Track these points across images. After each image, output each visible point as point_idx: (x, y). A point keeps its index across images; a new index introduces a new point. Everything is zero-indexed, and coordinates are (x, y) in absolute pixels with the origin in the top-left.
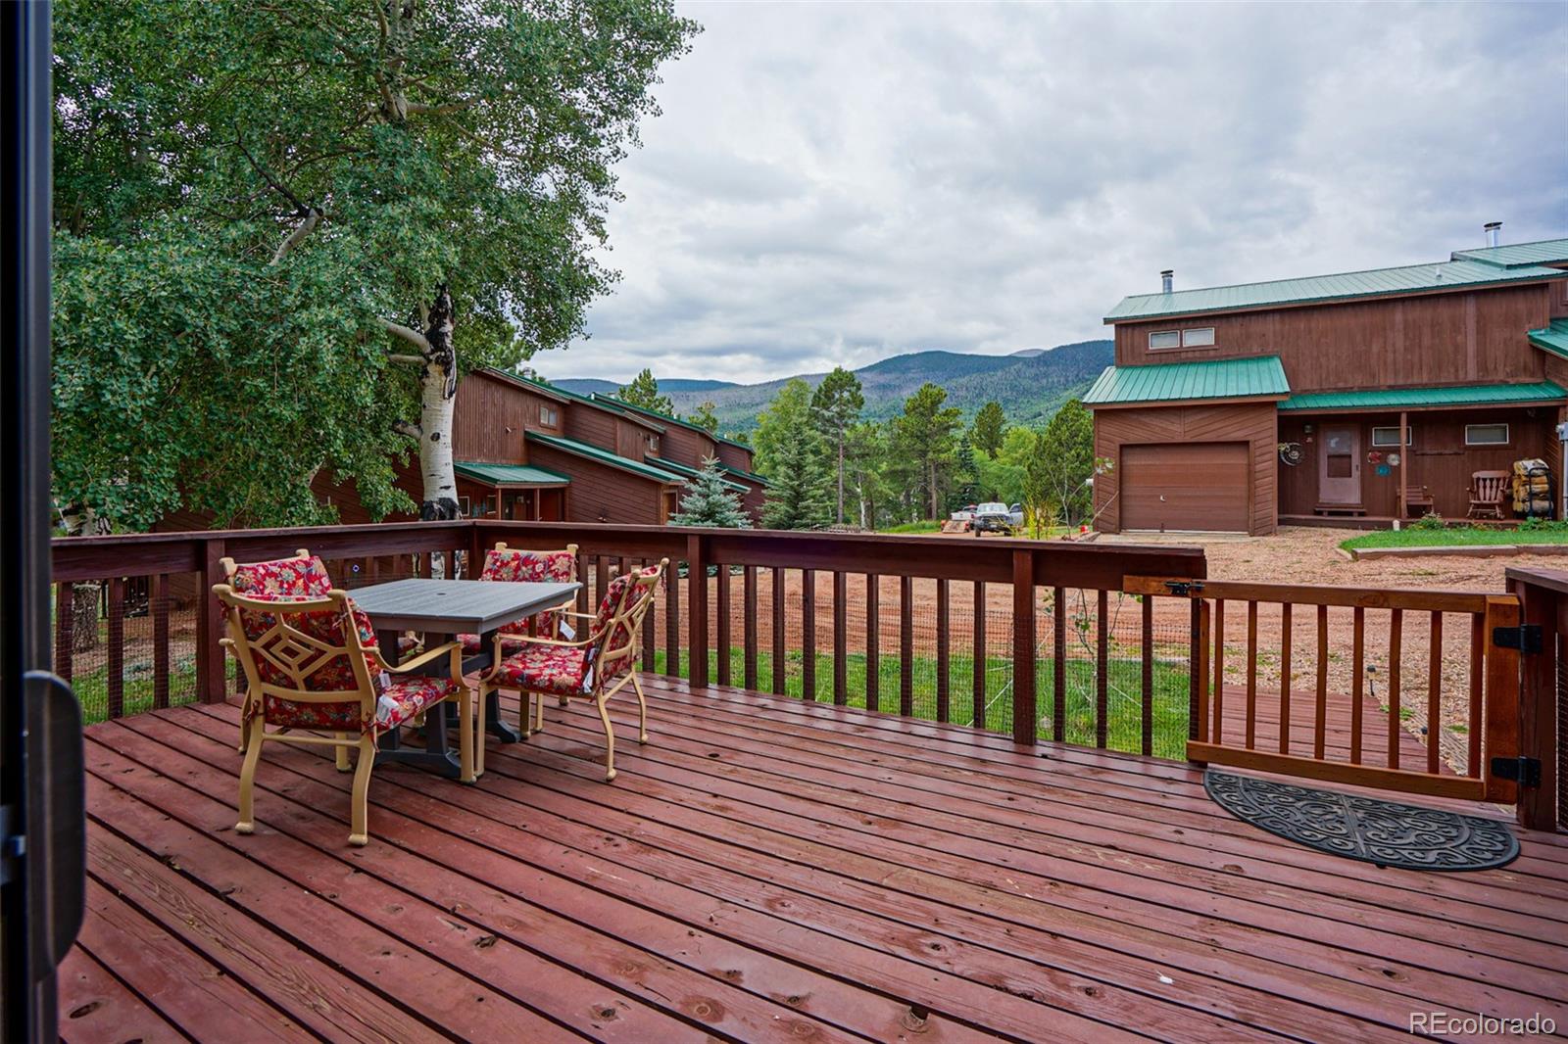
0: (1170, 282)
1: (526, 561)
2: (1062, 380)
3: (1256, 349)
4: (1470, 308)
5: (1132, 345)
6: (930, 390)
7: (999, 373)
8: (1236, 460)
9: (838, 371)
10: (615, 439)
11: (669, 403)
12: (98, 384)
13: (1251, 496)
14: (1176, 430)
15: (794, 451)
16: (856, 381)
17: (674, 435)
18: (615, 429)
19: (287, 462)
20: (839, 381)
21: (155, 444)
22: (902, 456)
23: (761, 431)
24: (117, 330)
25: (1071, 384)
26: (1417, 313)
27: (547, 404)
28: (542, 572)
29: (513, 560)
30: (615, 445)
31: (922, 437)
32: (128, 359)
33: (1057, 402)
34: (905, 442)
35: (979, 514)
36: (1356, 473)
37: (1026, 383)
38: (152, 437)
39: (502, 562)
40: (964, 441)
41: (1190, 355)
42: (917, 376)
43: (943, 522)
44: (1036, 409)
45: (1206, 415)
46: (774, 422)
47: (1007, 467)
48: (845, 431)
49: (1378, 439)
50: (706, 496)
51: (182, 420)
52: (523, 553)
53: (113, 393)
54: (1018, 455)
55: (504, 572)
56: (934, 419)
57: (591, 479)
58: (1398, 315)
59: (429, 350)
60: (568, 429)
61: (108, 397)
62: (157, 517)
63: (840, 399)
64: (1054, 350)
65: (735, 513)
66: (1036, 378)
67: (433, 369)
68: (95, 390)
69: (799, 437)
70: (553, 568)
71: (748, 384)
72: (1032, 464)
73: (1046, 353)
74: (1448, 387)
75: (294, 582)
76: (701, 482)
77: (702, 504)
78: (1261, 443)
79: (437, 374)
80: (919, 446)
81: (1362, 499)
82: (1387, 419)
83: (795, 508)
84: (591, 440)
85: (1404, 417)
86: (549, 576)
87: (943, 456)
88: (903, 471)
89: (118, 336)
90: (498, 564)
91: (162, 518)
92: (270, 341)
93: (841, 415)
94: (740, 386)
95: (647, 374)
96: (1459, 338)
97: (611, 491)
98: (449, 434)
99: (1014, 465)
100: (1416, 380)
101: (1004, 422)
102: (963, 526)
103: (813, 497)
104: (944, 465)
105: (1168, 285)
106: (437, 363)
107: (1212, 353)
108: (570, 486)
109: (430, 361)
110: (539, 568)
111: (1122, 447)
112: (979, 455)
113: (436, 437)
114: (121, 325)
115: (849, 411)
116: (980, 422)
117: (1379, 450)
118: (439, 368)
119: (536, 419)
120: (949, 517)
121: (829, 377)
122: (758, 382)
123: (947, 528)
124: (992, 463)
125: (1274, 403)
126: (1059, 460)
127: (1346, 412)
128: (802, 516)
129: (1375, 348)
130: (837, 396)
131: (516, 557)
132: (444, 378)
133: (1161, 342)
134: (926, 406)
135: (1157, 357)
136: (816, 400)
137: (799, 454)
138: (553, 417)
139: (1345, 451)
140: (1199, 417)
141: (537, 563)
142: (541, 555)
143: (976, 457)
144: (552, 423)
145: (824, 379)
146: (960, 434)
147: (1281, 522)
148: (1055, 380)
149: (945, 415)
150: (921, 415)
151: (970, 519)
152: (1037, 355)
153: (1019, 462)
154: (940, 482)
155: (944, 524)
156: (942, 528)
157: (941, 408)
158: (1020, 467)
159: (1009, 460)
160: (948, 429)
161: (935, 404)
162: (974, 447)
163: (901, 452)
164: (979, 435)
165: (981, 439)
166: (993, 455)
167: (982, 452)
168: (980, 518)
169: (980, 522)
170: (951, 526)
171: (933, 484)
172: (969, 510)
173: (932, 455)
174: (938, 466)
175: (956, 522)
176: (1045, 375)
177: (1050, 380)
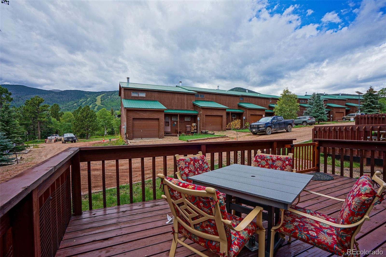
0: (129, 80)
2: (67, 99)
3: (153, 99)
4: (185, 97)
5: (128, 94)
6: (38, 98)
7: (46, 95)
8: (156, 122)
13: (159, 130)
14: (146, 115)
16: (9, 92)
22: (26, 119)
25: (70, 101)
26: (179, 96)
31: (34, 113)
34: (28, 114)
36: (170, 125)
37: (56, 99)
41: (140, 98)
45: (151, 112)
47: (64, 123)
49: (173, 119)
54: (67, 120)
56: (40, 107)
58: (176, 96)
66: (59, 98)
72: (75, 122)
73: (62, 91)
74: (183, 110)
78: (161, 119)
80: (33, 116)
81: (171, 130)
82: (175, 115)
85: (179, 115)
87: (43, 119)
88: (26, 124)
96: (184, 102)
100: (178, 108)
101: (60, 110)
104: (43, 122)
105: (128, 81)
107: (145, 98)
111: (133, 119)
112: (53, 119)
116: (52, 110)
117: (173, 121)
120: (47, 138)
124: (57, 122)
125: (164, 111)
126: (84, 121)
127: (170, 113)
129: (173, 101)
133: (134, 95)
134: (36, 104)
135: (133, 98)
139: (168, 121)
140: (150, 113)
143: (52, 120)
147: (165, 135)
148: (65, 99)
149: (44, 106)
150: (33, 106)
151: (56, 138)
152: (59, 91)
153: (68, 122)
154: (41, 127)
155: (46, 141)
156: (46, 142)
157: (42, 104)
158: (69, 123)
159: (65, 121)
160: (44, 111)
161: (39, 103)
162: (51, 117)
163: (26, 117)
164: (51, 113)
165: (52, 114)
166: (58, 120)
167: (54, 118)
168: (66, 138)
169: (65, 139)
170: (49, 141)
171: (39, 128)
172: (53, 136)
173: (39, 119)
174: (41, 122)
175: (50, 140)
176: (62, 98)
177: (63, 99)
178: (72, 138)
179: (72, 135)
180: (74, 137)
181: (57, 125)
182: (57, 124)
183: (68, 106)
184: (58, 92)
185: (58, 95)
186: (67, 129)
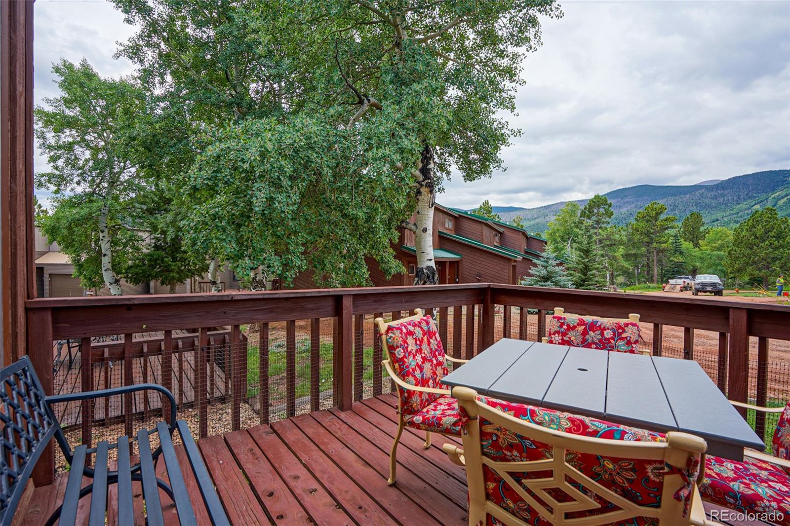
1: (593, 326)
2: (735, 198)
6: (655, 206)
7: (688, 196)
9: (597, 197)
10: (482, 235)
11: (498, 218)
12: (272, 197)
15: (585, 242)
16: (608, 202)
17: (508, 233)
18: (482, 230)
19: (353, 244)
20: (598, 202)
21: (296, 233)
22: (634, 245)
23: (550, 232)
24: (281, 165)
25: (742, 200)
27: (448, 217)
28: (613, 338)
29: (578, 324)
30: (482, 238)
31: (648, 234)
32: (286, 182)
33: (731, 212)
34: (637, 237)
35: (697, 281)
37: (707, 201)
38: (294, 229)
39: (568, 325)
40: (676, 236)
42: (631, 200)
43: (664, 285)
44: (714, 217)
46: (557, 227)
47: (708, 252)
48: (600, 231)
50: (546, 267)
51: (306, 219)
52: (588, 319)
53: (279, 203)
54: (717, 245)
55: (572, 335)
56: (658, 223)
57: (473, 256)
59: (421, 179)
60: (458, 229)
61: (277, 204)
62: (296, 274)
63: (598, 213)
64: (729, 179)
65: (564, 278)
66: (715, 197)
67: (424, 190)
68: (271, 200)
69: (588, 234)
70: (624, 335)
71: (530, 208)
72: (732, 250)
75: (422, 339)
76: (542, 259)
77: (544, 272)
79: (426, 193)
80: (646, 239)
83: (585, 274)
84: (469, 236)
86: (621, 343)
87: (663, 245)
88: (635, 254)
89: (281, 168)
90: (565, 327)
91: (298, 274)
92: (351, 171)
93: (598, 222)
94: (526, 209)
95: (487, 202)
97: (483, 263)
98: (431, 229)
99: (713, 251)
101: (703, 224)
102: (678, 288)
103: (597, 269)
104: (663, 251)
106: (426, 186)
108: (461, 260)
109: (422, 185)
110: (608, 334)
112: (686, 245)
113: (425, 230)
114: (283, 163)
115: (603, 220)
116: (685, 225)
118: (428, 189)
119: (443, 225)
120: (667, 282)
121: (592, 201)
122: (536, 207)
123: (667, 288)
124: (695, 250)
128: (589, 279)
130: (596, 211)
131: (582, 322)
132: (429, 195)
134: (652, 217)
136: (583, 214)
137: (588, 243)
138: (450, 223)
141: (604, 329)
142: (607, 322)
143: (684, 246)
144: (450, 227)
145: (588, 202)
146: (672, 232)
148: (730, 198)
149: (665, 221)
150: (648, 221)
151: (686, 284)
152: (716, 183)
153: (719, 249)
154: (660, 261)
155: (664, 287)
156: (663, 290)
157: (662, 217)
158: (718, 253)
159: (710, 248)
160: (666, 229)
161: (658, 214)
162: (682, 240)
163: (634, 243)
164: (684, 233)
165: (686, 235)
166: (696, 245)
167: (688, 243)
168: (698, 284)
169: (697, 286)
170: (670, 288)
171: (655, 262)
172: (681, 278)
173: (655, 245)
174: (659, 251)
175: (673, 286)
176: (722, 196)
177: (726, 198)
178: (714, 285)
179: (715, 279)
180: (720, 285)
181: (694, 256)
182: (693, 254)
183: (738, 213)
184: (714, 185)
185: (713, 191)
186: (714, 264)
